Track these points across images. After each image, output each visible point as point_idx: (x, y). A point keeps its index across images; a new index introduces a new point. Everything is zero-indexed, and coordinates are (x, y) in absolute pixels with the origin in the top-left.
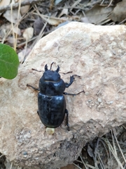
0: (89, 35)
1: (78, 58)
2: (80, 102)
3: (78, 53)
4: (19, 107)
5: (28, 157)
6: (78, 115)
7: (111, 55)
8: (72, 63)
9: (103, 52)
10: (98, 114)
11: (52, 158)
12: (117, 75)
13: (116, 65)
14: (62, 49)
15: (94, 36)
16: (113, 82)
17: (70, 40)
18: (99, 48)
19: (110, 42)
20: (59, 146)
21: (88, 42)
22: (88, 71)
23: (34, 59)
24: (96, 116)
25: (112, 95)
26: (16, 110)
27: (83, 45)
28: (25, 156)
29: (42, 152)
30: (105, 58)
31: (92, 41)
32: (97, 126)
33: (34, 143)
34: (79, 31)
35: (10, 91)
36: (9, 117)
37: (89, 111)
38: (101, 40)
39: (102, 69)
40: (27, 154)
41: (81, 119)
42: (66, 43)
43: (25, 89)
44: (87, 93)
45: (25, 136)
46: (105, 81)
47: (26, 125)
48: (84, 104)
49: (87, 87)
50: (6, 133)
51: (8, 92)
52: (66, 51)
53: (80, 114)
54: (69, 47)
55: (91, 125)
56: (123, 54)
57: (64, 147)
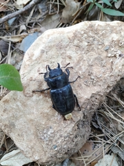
0: (66, 35)
1: (64, 55)
2: (80, 86)
3: (63, 51)
4: (33, 113)
5: (59, 148)
6: (82, 95)
7: (86, 44)
8: (61, 60)
9: (81, 44)
10: (95, 88)
11: (75, 140)
12: (96, 56)
13: (93, 49)
14: (49, 53)
15: (68, 35)
16: (96, 61)
17: (53, 44)
18: (76, 42)
19: (82, 35)
20: (76, 127)
21: (67, 40)
22: (76, 61)
23: (29, 69)
24: (95, 90)
25: (99, 70)
26: (32, 117)
27: (64, 44)
28: (56, 149)
29: (67, 139)
30: (83, 47)
31: (69, 38)
32: (98, 97)
33: (58, 134)
34: (56, 35)
35: (19, 104)
36: (27, 126)
37: (89, 89)
38: (75, 36)
39: (85, 55)
40: (57, 147)
41: (86, 97)
42: (50, 47)
43: (33, 96)
44: (82, 77)
45: (49, 133)
46: (90, 63)
47: (45, 125)
48: (83, 85)
49: (80, 72)
50: (31, 141)
51: (17, 106)
52: (53, 53)
53: (84, 93)
54: (54, 49)
55: (93, 99)
56: (94, 40)
57: (81, 126)
